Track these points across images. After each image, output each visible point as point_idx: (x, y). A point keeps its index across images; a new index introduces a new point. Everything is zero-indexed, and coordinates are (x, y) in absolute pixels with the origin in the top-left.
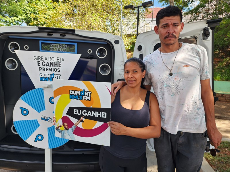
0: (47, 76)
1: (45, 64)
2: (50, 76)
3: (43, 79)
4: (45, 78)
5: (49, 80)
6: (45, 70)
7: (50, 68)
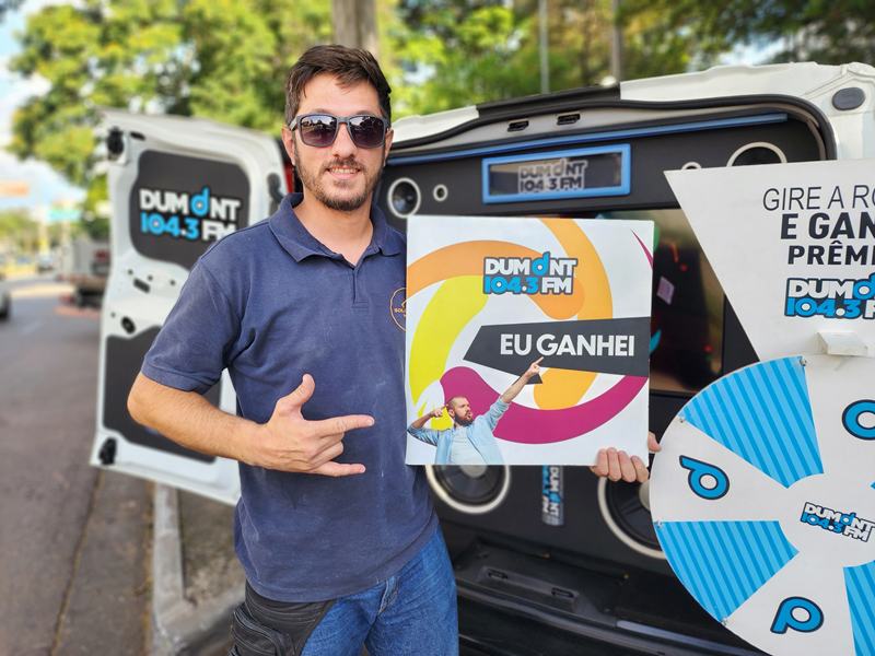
0: (830, 290)
2: (848, 291)
3: (806, 307)
4: (819, 301)
5: (841, 312)
6: (825, 257)
7: (857, 247)
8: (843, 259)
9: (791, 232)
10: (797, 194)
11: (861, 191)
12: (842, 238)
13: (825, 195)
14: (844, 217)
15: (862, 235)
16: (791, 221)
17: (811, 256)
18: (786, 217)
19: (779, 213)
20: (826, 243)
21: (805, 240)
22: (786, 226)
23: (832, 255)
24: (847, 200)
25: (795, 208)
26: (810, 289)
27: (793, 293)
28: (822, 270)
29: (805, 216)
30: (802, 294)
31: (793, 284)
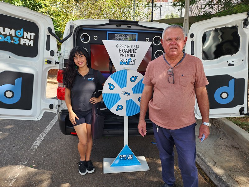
0: (125, 60)
1: (124, 51)
2: (127, 60)
3: (122, 63)
4: (124, 62)
5: (127, 64)
6: (124, 55)
7: (128, 54)
8: (126, 56)
9: (120, 51)
10: (121, 46)
11: (128, 46)
12: (126, 53)
13: (124, 46)
14: (126, 49)
15: (129, 52)
16: (120, 50)
17: (123, 55)
18: (119, 49)
19: (118, 48)
20: (124, 53)
21: (122, 53)
22: (119, 51)
23: (125, 55)
24: (127, 47)
25: (120, 48)
26: (123, 60)
27: (121, 61)
28: (124, 57)
29: (122, 49)
30: (122, 61)
31: (121, 60)
